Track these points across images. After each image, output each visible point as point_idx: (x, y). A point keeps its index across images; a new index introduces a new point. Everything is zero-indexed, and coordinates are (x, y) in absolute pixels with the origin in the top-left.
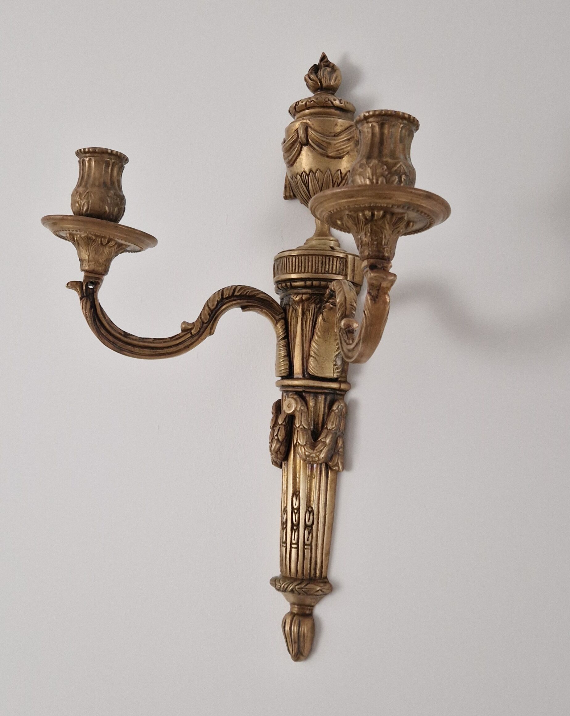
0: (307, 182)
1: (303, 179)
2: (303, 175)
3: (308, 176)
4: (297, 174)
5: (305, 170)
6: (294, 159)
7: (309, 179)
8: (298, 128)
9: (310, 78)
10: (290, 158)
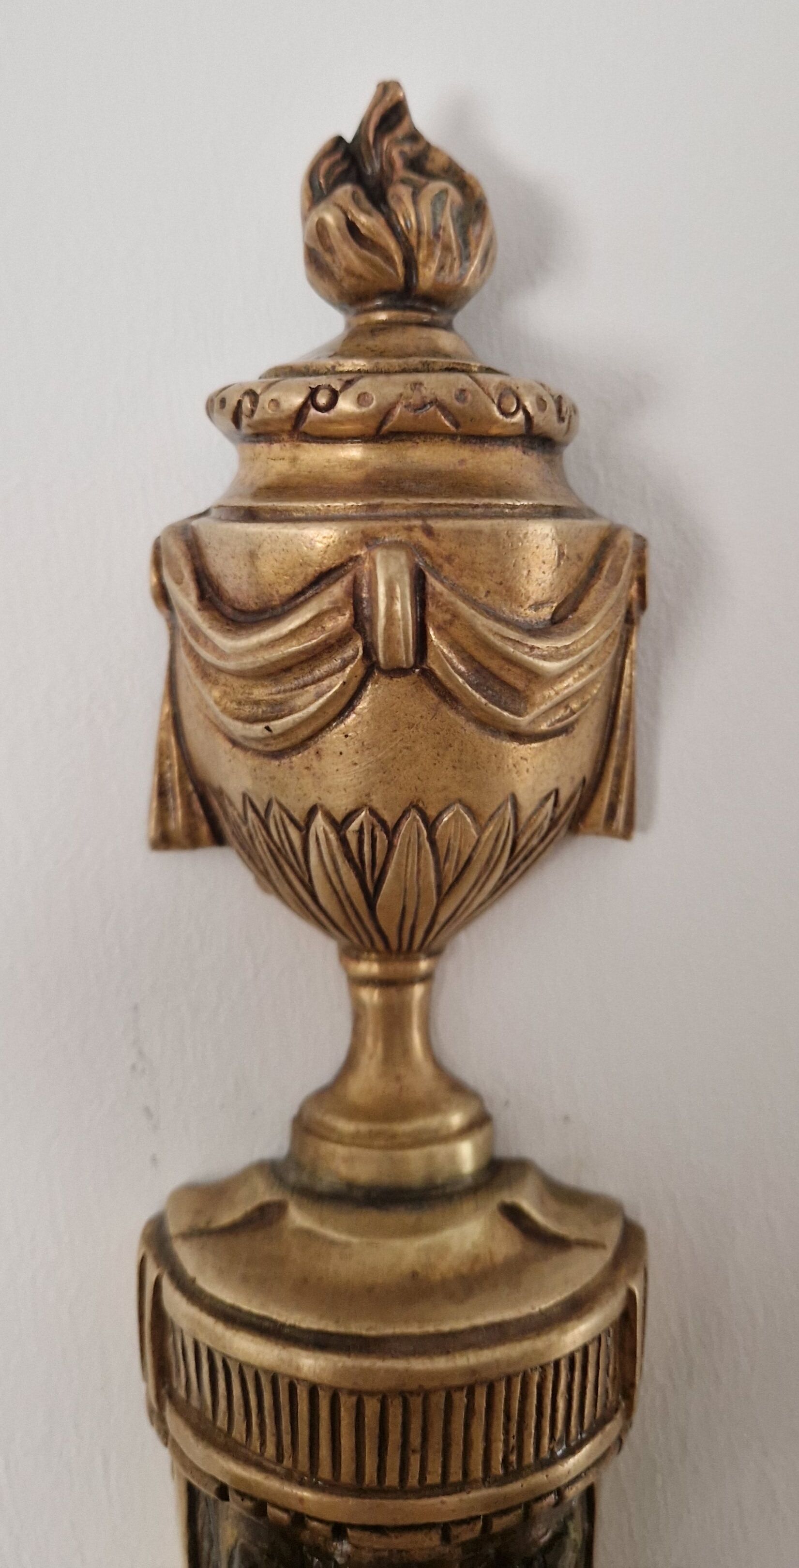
0: (380, 860)
1: (353, 845)
2: (355, 826)
3: (391, 832)
4: (312, 812)
5: (376, 802)
6: (305, 732)
7: (391, 847)
8: (342, 565)
9: (352, 228)
10: (277, 725)
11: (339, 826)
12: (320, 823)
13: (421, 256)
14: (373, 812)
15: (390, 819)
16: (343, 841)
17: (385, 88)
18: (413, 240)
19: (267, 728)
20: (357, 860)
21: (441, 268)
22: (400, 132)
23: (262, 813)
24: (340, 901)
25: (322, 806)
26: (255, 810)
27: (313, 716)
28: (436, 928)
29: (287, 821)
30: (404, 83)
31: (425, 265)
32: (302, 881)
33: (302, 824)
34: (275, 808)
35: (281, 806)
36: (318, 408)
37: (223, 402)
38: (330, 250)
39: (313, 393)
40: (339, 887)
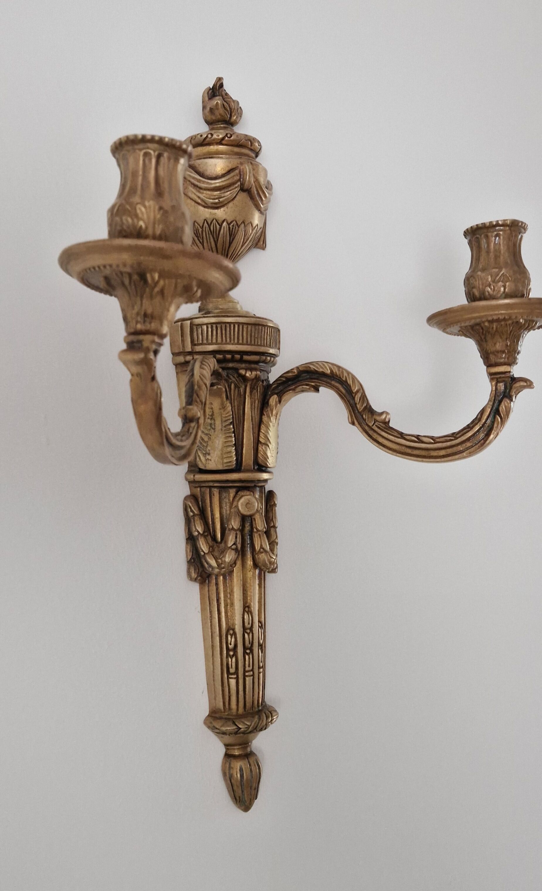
3: (239, 227)
4: (223, 221)
5: (237, 219)
6: (226, 202)
7: (238, 230)
8: (236, 168)
9: (223, 105)
10: (221, 200)
11: (229, 224)
12: (225, 224)
13: (233, 114)
14: (236, 222)
15: (239, 223)
16: (229, 228)
17: (220, 79)
18: (232, 111)
19: (219, 200)
20: (231, 233)
21: (237, 117)
22: (222, 89)
23: (209, 223)
24: (223, 246)
25: (226, 219)
26: (207, 223)
27: (228, 199)
28: (237, 256)
29: (217, 224)
30: (224, 78)
31: (234, 116)
32: (214, 241)
33: (220, 224)
34: (215, 220)
35: (216, 220)
36: (228, 137)
37: (201, 136)
38: (218, 109)
39: (227, 135)
40: (225, 240)
